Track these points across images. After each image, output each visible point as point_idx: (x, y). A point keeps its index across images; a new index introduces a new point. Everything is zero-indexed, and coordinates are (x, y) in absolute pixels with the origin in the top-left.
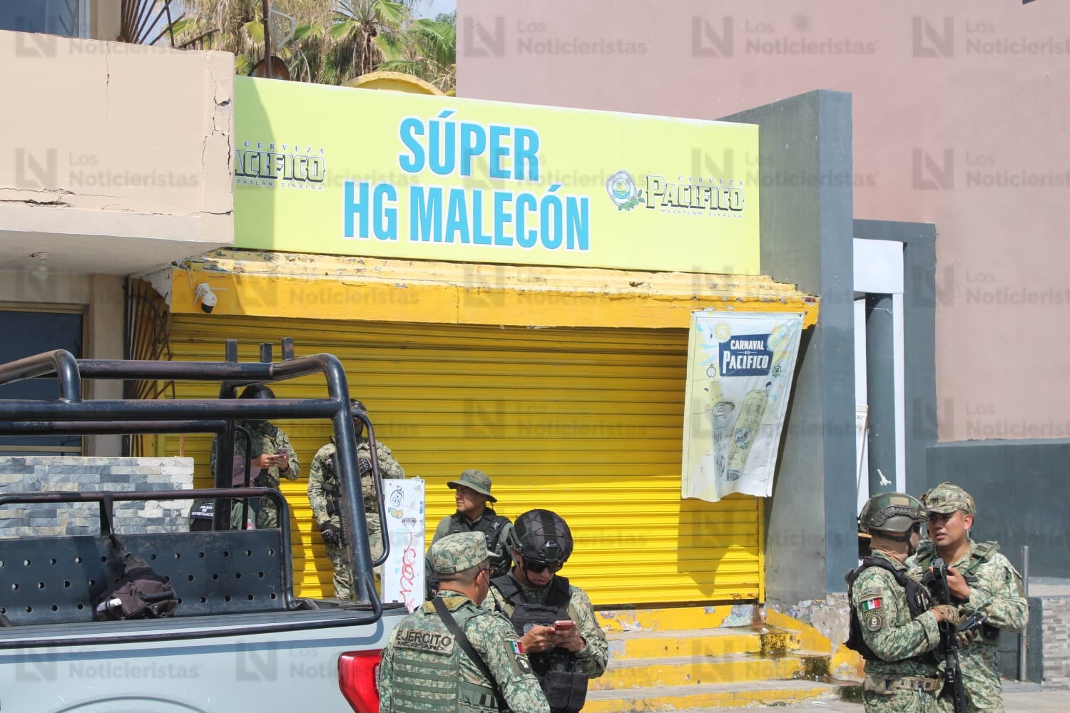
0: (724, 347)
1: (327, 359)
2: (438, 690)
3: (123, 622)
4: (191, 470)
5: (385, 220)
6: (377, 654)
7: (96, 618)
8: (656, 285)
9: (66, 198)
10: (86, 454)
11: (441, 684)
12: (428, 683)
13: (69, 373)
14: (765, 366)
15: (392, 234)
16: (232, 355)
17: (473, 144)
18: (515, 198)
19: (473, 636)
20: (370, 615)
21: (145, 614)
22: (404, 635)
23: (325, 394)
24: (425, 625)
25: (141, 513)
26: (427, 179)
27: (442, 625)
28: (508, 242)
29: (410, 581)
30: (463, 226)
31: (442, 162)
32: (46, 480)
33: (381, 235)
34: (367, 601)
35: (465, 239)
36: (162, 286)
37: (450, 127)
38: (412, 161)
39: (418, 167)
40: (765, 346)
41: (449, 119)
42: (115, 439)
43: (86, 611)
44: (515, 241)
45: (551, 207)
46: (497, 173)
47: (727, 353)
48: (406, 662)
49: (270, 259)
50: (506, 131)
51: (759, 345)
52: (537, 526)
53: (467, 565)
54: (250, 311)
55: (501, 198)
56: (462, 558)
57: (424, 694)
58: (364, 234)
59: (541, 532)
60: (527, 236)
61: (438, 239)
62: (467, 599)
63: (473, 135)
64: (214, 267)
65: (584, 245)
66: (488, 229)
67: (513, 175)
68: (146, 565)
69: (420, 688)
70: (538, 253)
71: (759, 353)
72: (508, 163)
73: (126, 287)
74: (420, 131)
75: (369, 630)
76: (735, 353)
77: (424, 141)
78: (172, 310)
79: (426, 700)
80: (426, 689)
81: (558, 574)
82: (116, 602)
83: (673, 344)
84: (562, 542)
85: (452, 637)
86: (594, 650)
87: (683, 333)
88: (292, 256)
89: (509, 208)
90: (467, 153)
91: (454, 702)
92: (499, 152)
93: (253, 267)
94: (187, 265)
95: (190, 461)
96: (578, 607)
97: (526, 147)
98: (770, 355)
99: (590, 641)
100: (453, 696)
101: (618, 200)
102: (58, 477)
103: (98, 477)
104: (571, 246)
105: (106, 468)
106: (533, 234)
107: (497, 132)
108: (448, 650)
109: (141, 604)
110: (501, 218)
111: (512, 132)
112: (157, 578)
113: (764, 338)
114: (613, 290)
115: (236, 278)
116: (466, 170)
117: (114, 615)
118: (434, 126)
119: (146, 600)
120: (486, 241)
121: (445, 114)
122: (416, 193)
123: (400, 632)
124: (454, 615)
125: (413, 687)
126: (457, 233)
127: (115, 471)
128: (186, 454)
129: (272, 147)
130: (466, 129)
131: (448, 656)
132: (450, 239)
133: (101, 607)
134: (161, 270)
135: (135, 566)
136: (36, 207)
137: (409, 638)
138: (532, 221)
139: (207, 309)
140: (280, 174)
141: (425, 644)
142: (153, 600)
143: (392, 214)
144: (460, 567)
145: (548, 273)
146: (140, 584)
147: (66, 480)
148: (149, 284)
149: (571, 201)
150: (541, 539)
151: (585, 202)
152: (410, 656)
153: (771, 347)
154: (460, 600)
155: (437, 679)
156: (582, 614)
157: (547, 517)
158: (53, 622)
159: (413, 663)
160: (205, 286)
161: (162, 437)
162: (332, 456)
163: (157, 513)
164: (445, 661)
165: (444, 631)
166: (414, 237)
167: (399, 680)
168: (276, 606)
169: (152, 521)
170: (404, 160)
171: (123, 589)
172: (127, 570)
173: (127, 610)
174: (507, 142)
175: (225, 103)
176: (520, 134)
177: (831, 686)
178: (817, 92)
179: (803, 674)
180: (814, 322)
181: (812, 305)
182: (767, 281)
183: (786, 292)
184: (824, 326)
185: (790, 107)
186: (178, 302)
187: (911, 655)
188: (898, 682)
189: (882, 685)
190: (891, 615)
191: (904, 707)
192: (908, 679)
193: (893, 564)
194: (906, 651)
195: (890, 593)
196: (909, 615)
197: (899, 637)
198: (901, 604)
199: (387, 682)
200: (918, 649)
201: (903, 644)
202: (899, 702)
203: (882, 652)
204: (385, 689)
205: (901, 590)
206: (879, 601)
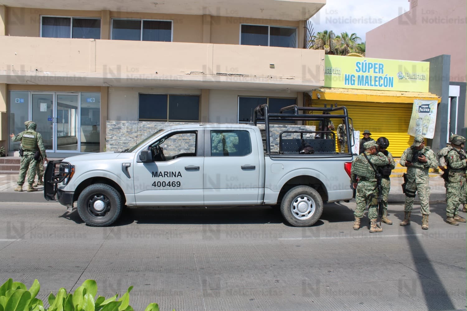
0: (420, 107)
1: (344, 107)
2: (363, 170)
3: (305, 155)
4: (315, 128)
5: (353, 82)
6: (351, 163)
7: (300, 154)
8: (407, 95)
9: (294, 78)
10: (296, 125)
11: (364, 169)
12: (361, 169)
13: (296, 109)
14: (428, 111)
15: (354, 84)
16: (325, 107)
17: (370, 67)
18: (378, 77)
19: (371, 160)
20: (351, 156)
21: (309, 154)
22: (357, 159)
23: (343, 114)
24: (361, 158)
25: (306, 136)
26: (361, 73)
27: (365, 158)
28: (377, 86)
29: (356, 150)
30: (368, 83)
31: (364, 70)
32: (289, 129)
33: (352, 84)
34: (350, 153)
35: (368, 85)
36: (311, 94)
37: (366, 63)
38: (358, 70)
39: (359, 71)
40: (429, 107)
41: (366, 62)
42: (301, 122)
43: (298, 152)
44: (378, 86)
45: (386, 79)
46: (375, 72)
47: (420, 108)
48: (358, 164)
49: (330, 89)
50: (377, 64)
51: (427, 106)
52: (382, 140)
53: (368, 147)
54: (327, 99)
55: (375, 77)
56: (367, 146)
57: (360, 171)
58: (348, 84)
59: (383, 141)
60: (381, 85)
61: (363, 85)
62: (370, 154)
63: (370, 65)
64: (320, 91)
65: (392, 86)
66: (373, 83)
67: (378, 73)
68: (309, 145)
69: (360, 170)
70: (383, 88)
71: (427, 108)
72: (377, 70)
73: (304, 94)
74: (360, 64)
75: (350, 158)
76: (422, 108)
77: (360, 66)
78: (312, 99)
79: (361, 172)
80: (361, 170)
81: (386, 150)
82: (303, 151)
83: (410, 106)
84: (387, 143)
85: (367, 161)
86: (393, 164)
87: (412, 104)
88: (335, 88)
89: (377, 79)
90: (369, 68)
91: (366, 173)
92: (375, 68)
93: (327, 91)
94: (315, 90)
95: (315, 126)
96: (390, 156)
97: (381, 67)
98: (430, 108)
99: (392, 162)
100: (366, 172)
101: (399, 77)
102: (291, 129)
103: (298, 129)
104: (389, 86)
105: (300, 127)
106: (382, 84)
107: (375, 64)
108: (366, 163)
109: (308, 152)
110: (375, 81)
111: (378, 64)
112: (311, 147)
113: (428, 105)
114: (398, 95)
115: (323, 93)
116: (369, 72)
117: (303, 153)
118: (363, 63)
119: (309, 151)
120: (373, 85)
121: (365, 61)
122: (359, 76)
123: (356, 159)
124: (368, 157)
125: (358, 169)
126: (367, 84)
127: (301, 128)
128: (314, 125)
129: (331, 68)
130: (369, 64)
131: (366, 164)
132: (365, 85)
133: (301, 152)
134: (310, 91)
135: (307, 145)
136: (288, 79)
137: (358, 160)
138: (382, 82)
139: (319, 98)
140: (332, 73)
141: (361, 162)
142: (310, 151)
143: (354, 80)
144: (367, 148)
145: (385, 92)
146: (308, 148)
147: (293, 129)
148: (308, 94)
149: (390, 78)
150: (383, 143)
151: (392, 78)
152: (358, 163)
153: (430, 107)
154: (369, 154)
155: (363, 168)
156: (390, 157)
157: (384, 138)
158: (292, 154)
159: (359, 165)
160: (318, 94)
161: (310, 121)
162: (341, 126)
163: (309, 136)
164: (365, 165)
165: (366, 160)
166: (358, 85)
167: (356, 168)
168: (332, 153)
169: (308, 137)
170: (357, 70)
171: (305, 149)
172: (306, 145)
173: (305, 153)
174: (377, 66)
175: (323, 60)
176: (380, 65)
177: (439, 175)
178: (443, 55)
179: (433, 172)
180: (440, 102)
181: (439, 99)
182: (430, 94)
183: (434, 96)
184: (442, 103)
185: (437, 58)
186: (313, 97)
187: (459, 168)
188: (456, 174)
189: (452, 174)
190: (455, 160)
191: (456, 179)
192: (458, 173)
193: (458, 150)
194: (458, 167)
195: (455, 155)
196: (460, 160)
197: (456, 164)
198: (458, 158)
199: (353, 167)
200: (461, 167)
201: (457, 165)
202: (455, 178)
203: (453, 167)
204: (352, 168)
205: (459, 155)
206: (453, 157)
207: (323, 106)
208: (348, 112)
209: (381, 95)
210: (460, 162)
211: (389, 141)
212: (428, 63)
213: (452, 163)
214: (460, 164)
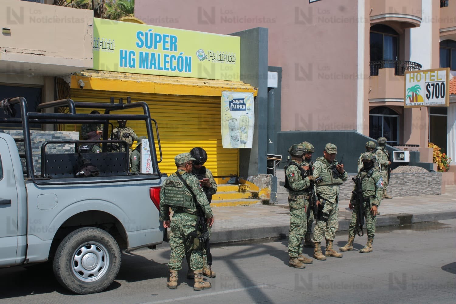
0: (231, 102)
1: (143, 103)
2: (178, 197)
3: (84, 178)
4: (78, 136)
5: (132, 62)
6: (159, 188)
7: (75, 177)
8: (211, 83)
9: (43, 53)
10: (43, 130)
11: (179, 196)
12: (175, 195)
13: (72, 106)
14: (244, 108)
15: (134, 66)
16: (112, 101)
17: (158, 40)
18: (170, 56)
19: (188, 182)
20: (158, 177)
21: (91, 176)
22: (168, 182)
24: (174, 179)
25: (64, 148)
26: (144, 50)
27: (179, 179)
28: (168, 69)
29: (149, 168)
30: (155, 64)
31: (149, 45)
32: (36, 137)
33: (131, 66)
34: (156, 173)
35: (155, 68)
36: (68, 80)
37: (151, 34)
38: (140, 44)
39: (141, 46)
40: (243, 102)
41: (151, 32)
42: (52, 126)
43: (72, 175)
44: (170, 69)
45: (180, 59)
46: (164, 48)
47: (232, 104)
48: (169, 190)
49: (98, 73)
50: (168, 36)
51: (241, 102)
52: (197, 152)
53: (182, 162)
54: (94, 89)
55: (166, 56)
56: (181, 160)
57: (174, 199)
58: (126, 66)
59: (199, 154)
60: (173, 68)
61: (147, 68)
62: (186, 172)
63: (158, 37)
64: (83, 75)
65: (190, 71)
66: (162, 66)
67: (169, 49)
69: (173, 197)
70: (176, 73)
71: (241, 104)
72: (168, 46)
73: (55, 80)
74: (142, 35)
75: (158, 181)
76: (234, 104)
77: (143, 38)
78: (71, 88)
79: (175, 200)
80: (175, 197)
81: (203, 166)
82: (82, 172)
83: (216, 101)
84: (204, 156)
85: (182, 182)
86: (214, 187)
87: (220, 98)
88: (105, 72)
89: (168, 59)
90: (156, 42)
91: (183, 201)
92: (165, 42)
93: (94, 75)
94: (75, 74)
96: (208, 175)
97: (173, 41)
98: (245, 105)
99: (212, 184)
100: (183, 199)
101: (199, 58)
102: (39, 137)
103: (51, 137)
104: (186, 71)
105: (54, 134)
106: (175, 67)
107: (165, 36)
108: (181, 186)
109: (90, 173)
110: (166, 62)
111: (169, 37)
112: (93, 166)
113: (243, 99)
114: (200, 85)
115: (88, 79)
116: (156, 48)
117: (82, 176)
118: (147, 34)
119: (91, 172)
120: (162, 69)
121: (150, 30)
122: (141, 54)
123: (167, 181)
124: (182, 176)
125: (171, 197)
126: (153, 66)
127: (56, 135)
128: (77, 131)
129: (99, 39)
130: (156, 35)
131: (181, 188)
132: (151, 68)
133: (78, 174)
134: (68, 75)
135: (87, 162)
136: (35, 55)
137: (169, 183)
138: (175, 63)
139: (81, 87)
140: (101, 47)
141: (174, 184)
142: (93, 172)
143: (134, 60)
144: (180, 163)
145: (180, 79)
146: (89, 167)
147: (41, 138)
148: (63, 79)
149: (186, 58)
150: (199, 156)
151: (190, 58)
152: (170, 188)
153: (245, 102)
154: (184, 172)
155: (178, 194)
156: (209, 177)
157: (200, 149)
158: (63, 178)
159: (171, 190)
160: (81, 80)
161: (66, 125)
163: (69, 148)
164: (180, 189)
165: (180, 181)
166: (140, 67)
167: (167, 195)
168: (125, 174)
169: (67, 150)
170: (138, 44)
171: (84, 169)
172: (84, 163)
173: (85, 174)
174: (168, 39)
175: (91, 25)
176: (172, 37)
177: (260, 200)
178: (258, 28)
179: (251, 197)
180: (256, 95)
181: (256, 90)
182: (242, 83)
183: (248, 86)
184: (259, 97)
185: (250, 32)
186: (73, 85)
187: (302, 189)
188: (298, 197)
189: (294, 197)
190: (297, 178)
191: (300, 203)
192: (301, 196)
193: (298, 164)
194: (300, 188)
195: (297, 172)
196: (301, 178)
197: (298, 184)
198: (300, 175)
199: (163, 196)
200: (304, 188)
201: (300, 186)
202: (298, 202)
203: (294, 188)
204: (162, 198)
205: (300, 171)
206: (293, 174)
207: (109, 101)
208: (150, 110)
209: (175, 83)
210: (302, 182)
211: (207, 153)
212: (238, 38)
213: (293, 182)
214: (303, 184)
